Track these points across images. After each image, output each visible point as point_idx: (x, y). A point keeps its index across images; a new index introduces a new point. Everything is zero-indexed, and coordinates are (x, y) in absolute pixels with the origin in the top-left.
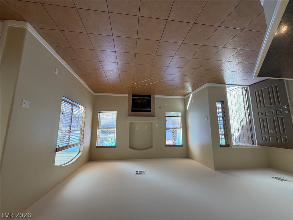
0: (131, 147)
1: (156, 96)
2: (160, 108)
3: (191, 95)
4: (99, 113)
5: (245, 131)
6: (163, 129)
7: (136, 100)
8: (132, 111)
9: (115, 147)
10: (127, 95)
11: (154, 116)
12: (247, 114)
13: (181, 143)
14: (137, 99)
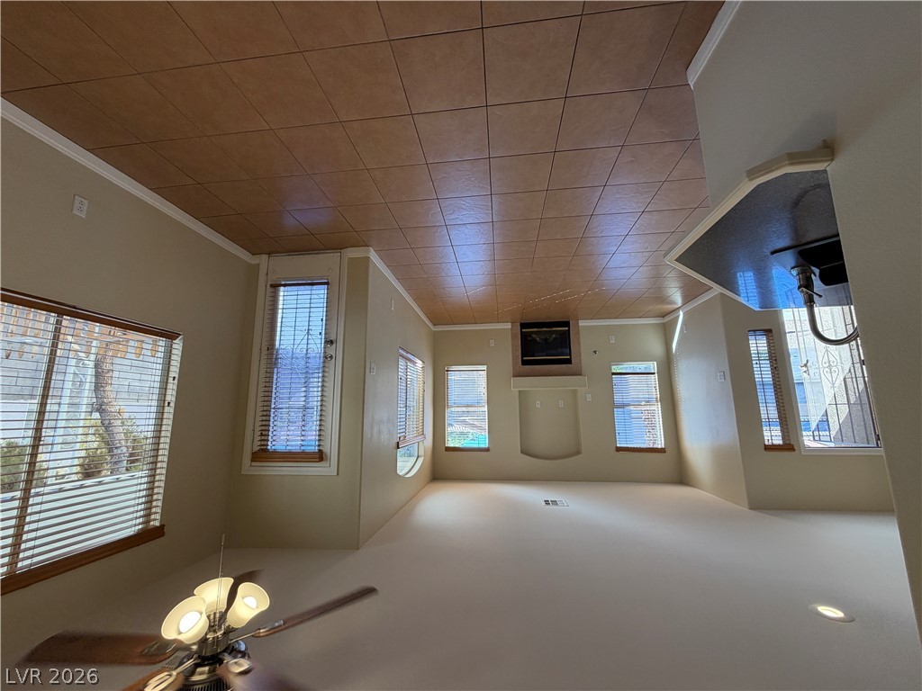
0: (523, 452)
1: (582, 323)
2: (595, 352)
3: (681, 313)
4: (448, 371)
5: (856, 409)
6: (609, 406)
7: (530, 336)
8: (523, 364)
9: (487, 450)
10: (509, 326)
11: (581, 375)
12: (856, 359)
13: (660, 444)
14: (532, 332)
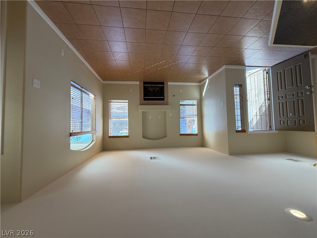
0: (143, 137)
1: (169, 83)
2: (174, 96)
3: (207, 80)
4: (110, 102)
5: (264, 117)
6: (178, 117)
7: (148, 88)
8: (144, 100)
9: (127, 137)
10: (138, 83)
11: (168, 105)
12: (267, 98)
13: (196, 132)
14: (149, 86)
